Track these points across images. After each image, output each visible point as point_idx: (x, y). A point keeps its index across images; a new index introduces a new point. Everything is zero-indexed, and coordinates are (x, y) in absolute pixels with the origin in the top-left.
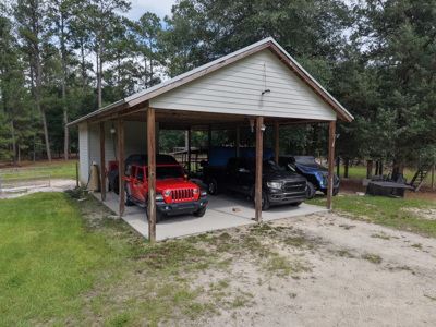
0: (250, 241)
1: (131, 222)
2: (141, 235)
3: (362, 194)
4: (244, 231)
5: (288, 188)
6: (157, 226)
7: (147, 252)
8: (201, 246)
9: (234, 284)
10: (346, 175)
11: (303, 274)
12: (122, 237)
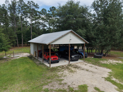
0: (67, 67)
1: (45, 64)
2: (48, 66)
3: (93, 57)
4: (66, 65)
5: (75, 57)
6: (51, 65)
7: (50, 69)
8: (59, 68)
9: (64, 74)
10: (92, 52)
11: (75, 72)
12: (44, 67)
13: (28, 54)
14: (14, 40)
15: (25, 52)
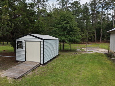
13: (106, 51)
14: (92, 35)
15: (102, 48)
